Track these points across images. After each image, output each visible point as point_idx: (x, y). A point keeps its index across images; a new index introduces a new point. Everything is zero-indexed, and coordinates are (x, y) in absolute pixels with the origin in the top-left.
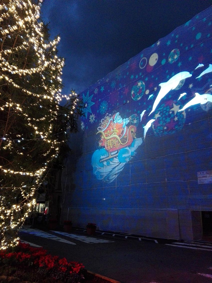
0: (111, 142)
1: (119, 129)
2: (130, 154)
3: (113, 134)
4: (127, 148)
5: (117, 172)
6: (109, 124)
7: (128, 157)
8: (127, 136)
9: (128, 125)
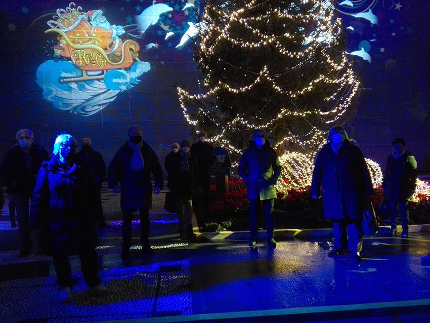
0: (86, 55)
1: (103, 37)
2: (128, 80)
3: (89, 43)
4: (123, 71)
5: (102, 103)
6: (80, 24)
7: (125, 84)
8: (120, 53)
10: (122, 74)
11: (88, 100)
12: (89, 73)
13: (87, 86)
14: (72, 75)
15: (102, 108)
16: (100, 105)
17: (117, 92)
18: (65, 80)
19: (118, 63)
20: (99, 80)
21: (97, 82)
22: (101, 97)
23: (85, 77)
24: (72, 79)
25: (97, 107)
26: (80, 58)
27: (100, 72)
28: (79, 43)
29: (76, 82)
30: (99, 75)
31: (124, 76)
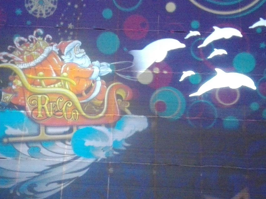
0: (49, 102)
1: (78, 78)
2: (110, 143)
3: (56, 85)
4: (103, 129)
5: (64, 177)
6: (45, 59)
7: (104, 149)
8: (102, 102)
9: (107, 79)
10: (101, 133)
11: (42, 173)
12: (50, 130)
13: (43, 151)
14: (23, 133)
15: (62, 187)
16: (60, 182)
17: (91, 161)
18: (11, 139)
19: (97, 116)
20: (63, 141)
21: (60, 144)
22: (64, 169)
23: (43, 136)
24: (22, 139)
25: (55, 185)
26: (40, 106)
27: (67, 129)
28: (40, 84)
29: (27, 143)
30: (65, 133)
31: (104, 137)
